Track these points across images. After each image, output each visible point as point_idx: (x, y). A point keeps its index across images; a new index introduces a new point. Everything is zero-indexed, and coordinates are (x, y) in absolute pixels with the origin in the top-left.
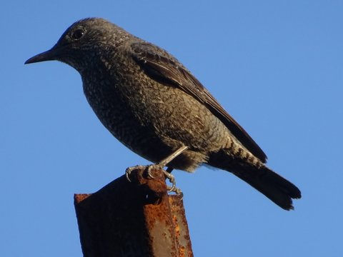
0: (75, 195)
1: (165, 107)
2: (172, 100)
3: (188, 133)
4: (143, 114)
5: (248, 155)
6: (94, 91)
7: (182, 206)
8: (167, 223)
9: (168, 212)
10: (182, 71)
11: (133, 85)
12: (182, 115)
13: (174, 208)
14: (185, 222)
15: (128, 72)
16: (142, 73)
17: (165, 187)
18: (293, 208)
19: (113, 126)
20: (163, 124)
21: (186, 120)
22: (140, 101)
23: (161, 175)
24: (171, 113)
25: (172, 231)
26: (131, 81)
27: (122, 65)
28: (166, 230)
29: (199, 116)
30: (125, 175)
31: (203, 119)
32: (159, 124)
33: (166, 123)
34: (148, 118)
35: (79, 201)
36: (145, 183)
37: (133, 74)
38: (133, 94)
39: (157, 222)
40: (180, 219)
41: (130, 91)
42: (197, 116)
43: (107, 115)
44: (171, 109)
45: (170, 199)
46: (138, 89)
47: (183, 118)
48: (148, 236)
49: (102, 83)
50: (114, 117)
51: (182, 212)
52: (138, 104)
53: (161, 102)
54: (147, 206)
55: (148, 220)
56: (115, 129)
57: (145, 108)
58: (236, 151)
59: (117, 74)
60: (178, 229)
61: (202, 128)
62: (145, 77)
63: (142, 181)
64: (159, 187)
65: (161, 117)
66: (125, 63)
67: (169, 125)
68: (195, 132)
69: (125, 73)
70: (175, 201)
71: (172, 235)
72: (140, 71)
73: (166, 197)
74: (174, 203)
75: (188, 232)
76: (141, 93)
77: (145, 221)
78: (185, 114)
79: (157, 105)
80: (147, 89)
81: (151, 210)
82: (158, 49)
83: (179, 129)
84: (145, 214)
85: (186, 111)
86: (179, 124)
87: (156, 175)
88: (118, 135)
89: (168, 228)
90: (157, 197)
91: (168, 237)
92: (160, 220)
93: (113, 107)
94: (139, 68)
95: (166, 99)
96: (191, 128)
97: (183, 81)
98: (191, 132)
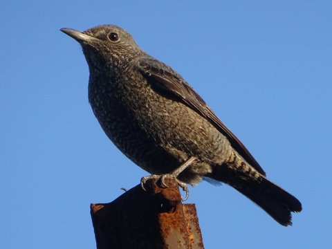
0: (91, 204)
1: (170, 119)
2: (177, 112)
3: (193, 143)
4: (149, 127)
5: (250, 170)
6: (102, 103)
7: (195, 215)
8: (182, 231)
9: (183, 220)
10: (186, 86)
11: (140, 99)
12: (187, 127)
13: (188, 216)
14: (198, 230)
15: (135, 86)
16: (148, 88)
17: (179, 195)
18: (291, 224)
19: (118, 139)
20: (169, 135)
21: (191, 131)
22: (146, 114)
23: (175, 185)
24: (177, 125)
25: (186, 238)
26: (138, 95)
27: (130, 79)
28: (181, 237)
29: (203, 127)
30: (140, 185)
31: (207, 130)
32: (165, 135)
33: (172, 134)
34: (155, 130)
35: (95, 210)
36: (159, 192)
37: (140, 88)
38: (140, 108)
39: (172, 230)
40: (193, 228)
41: (136, 105)
42: (201, 127)
43: (113, 127)
44: (176, 121)
45: (184, 207)
46: (144, 103)
47: (188, 129)
48: (164, 243)
49: (110, 95)
50: (120, 130)
51: (196, 221)
52: (144, 117)
53: (167, 114)
54: (162, 214)
55: (163, 228)
56: (120, 141)
57: (151, 121)
58: (239, 164)
59: (125, 88)
60: (191, 237)
61: (207, 138)
62: (152, 91)
63: (157, 190)
64: (173, 196)
65: (167, 129)
66: (133, 77)
67: (175, 136)
68: (199, 142)
69: (132, 87)
70: (189, 209)
71: (186, 242)
72: (147, 86)
73: (180, 205)
74: (187, 212)
75: (201, 240)
76: (147, 106)
77: (160, 229)
78: (190, 125)
79: (163, 117)
80: (153, 103)
81: (166, 218)
82: (164, 65)
83: (183, 140)
84: (160, 222)
85: (190, 123)
86: (184, 135)
87: (170, 184)
88: (123, 147)
89: (183, 235)
90: (172, 205)
91: (182, 244)
92: (175, 228)
93: (119, 120)
94: (146, 82)
95: (172, 111)
96: (196, 139)
97: (186, 95)
98: (195, 142)
